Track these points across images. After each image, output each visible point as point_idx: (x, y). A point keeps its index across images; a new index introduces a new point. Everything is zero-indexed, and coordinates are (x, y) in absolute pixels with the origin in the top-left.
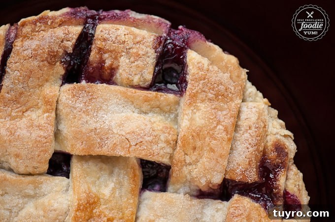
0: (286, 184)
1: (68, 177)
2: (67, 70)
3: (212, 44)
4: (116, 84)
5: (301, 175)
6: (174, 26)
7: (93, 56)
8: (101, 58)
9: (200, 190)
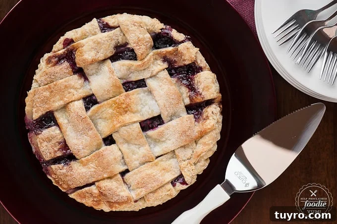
0: (62, 49)
1: (112, 135)
2: (71, 161)
3: (26, 113)
4: (64, 139)
5: (54, 46)
6: (29, 131)
7: (59, 154)
8: (58, 150)
9: (85, 81)
